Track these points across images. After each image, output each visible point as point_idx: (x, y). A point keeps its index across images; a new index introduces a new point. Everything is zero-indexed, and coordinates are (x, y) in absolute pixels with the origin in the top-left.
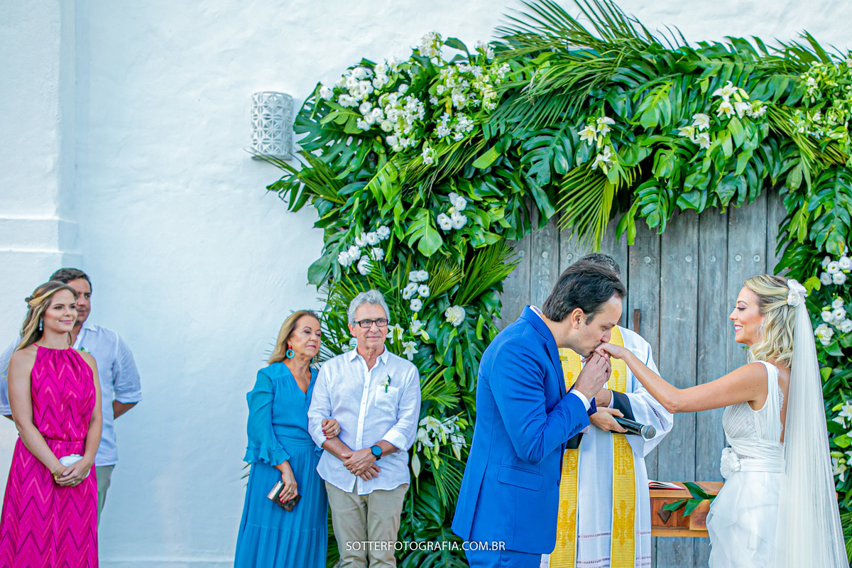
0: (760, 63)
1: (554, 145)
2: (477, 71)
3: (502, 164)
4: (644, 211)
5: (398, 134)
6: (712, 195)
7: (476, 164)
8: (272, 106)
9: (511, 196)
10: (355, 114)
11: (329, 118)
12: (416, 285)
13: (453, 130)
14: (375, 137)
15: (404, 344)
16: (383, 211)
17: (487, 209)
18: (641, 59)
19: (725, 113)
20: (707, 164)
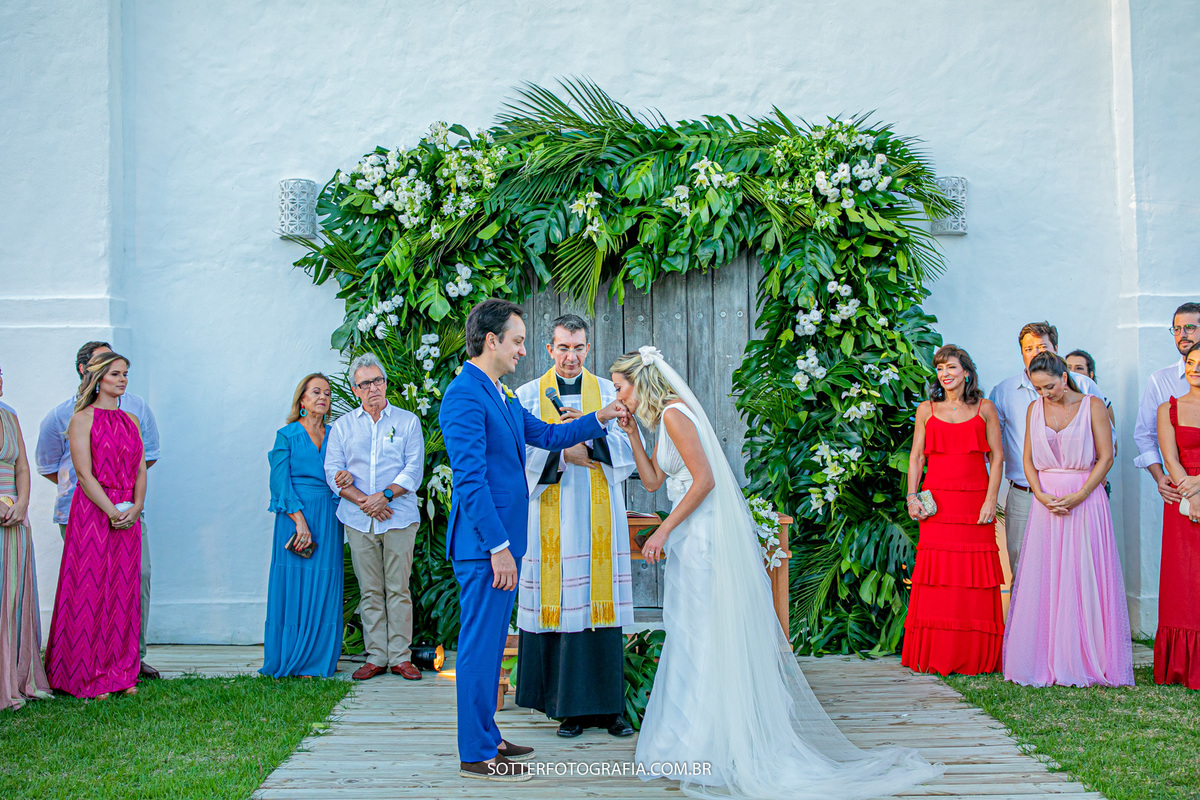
0: (734, 138)
1: (549, 218)
2: (478, 155)
3: (503, 236)
4: (632, 273)
5: (409, 213)
6: (693, 259)
7: (480, 235)
8: (297, 191)
9: (512, 265)
10: (371, 196)
11: (347, 201)
12: (428, 348)
13: (458, 208)
14: (389, 216)
15: (418, 401)
16: (398, 281)
17: (490, 277)
18: (626, 138)
19: (701, 184)
20: (687, 230)
